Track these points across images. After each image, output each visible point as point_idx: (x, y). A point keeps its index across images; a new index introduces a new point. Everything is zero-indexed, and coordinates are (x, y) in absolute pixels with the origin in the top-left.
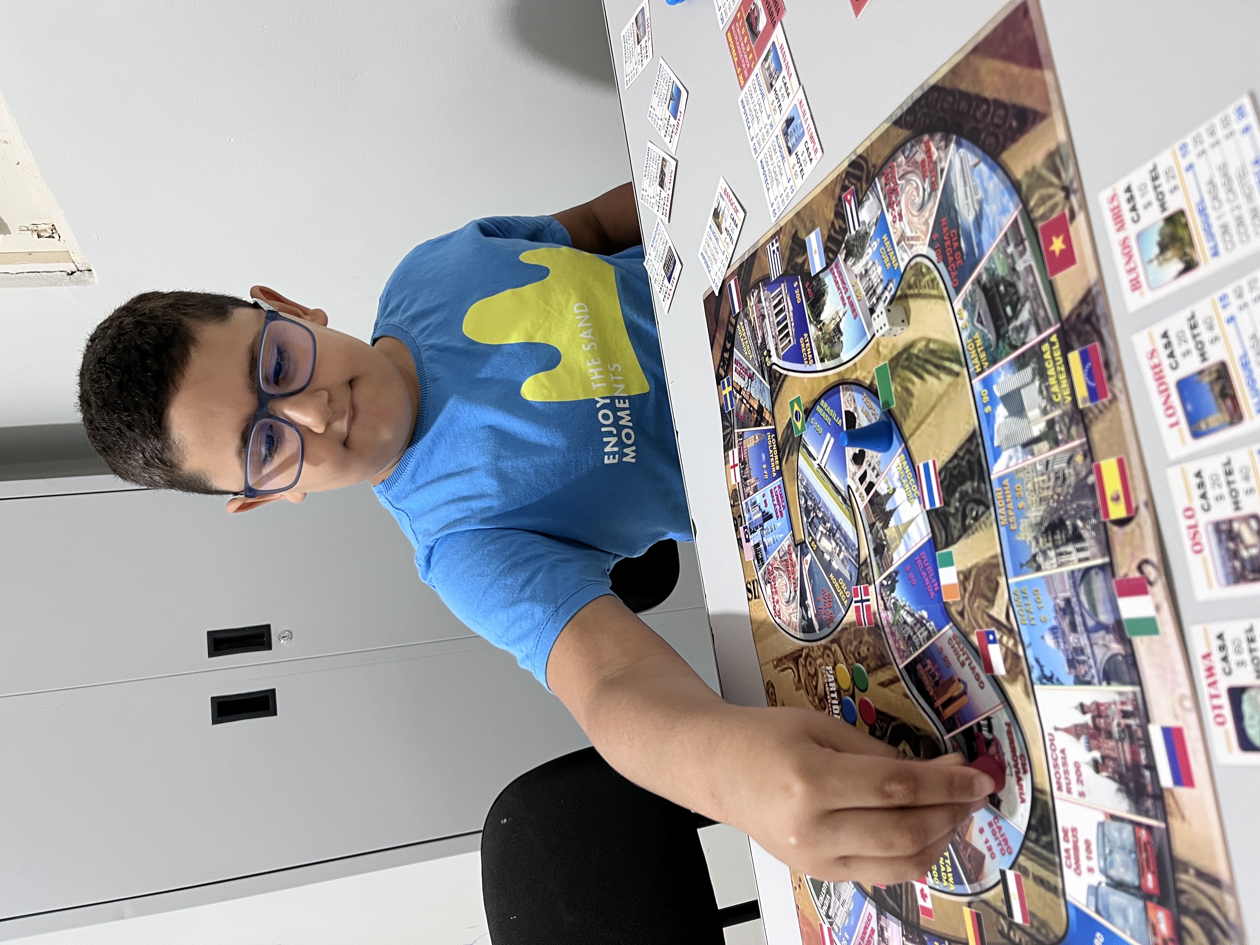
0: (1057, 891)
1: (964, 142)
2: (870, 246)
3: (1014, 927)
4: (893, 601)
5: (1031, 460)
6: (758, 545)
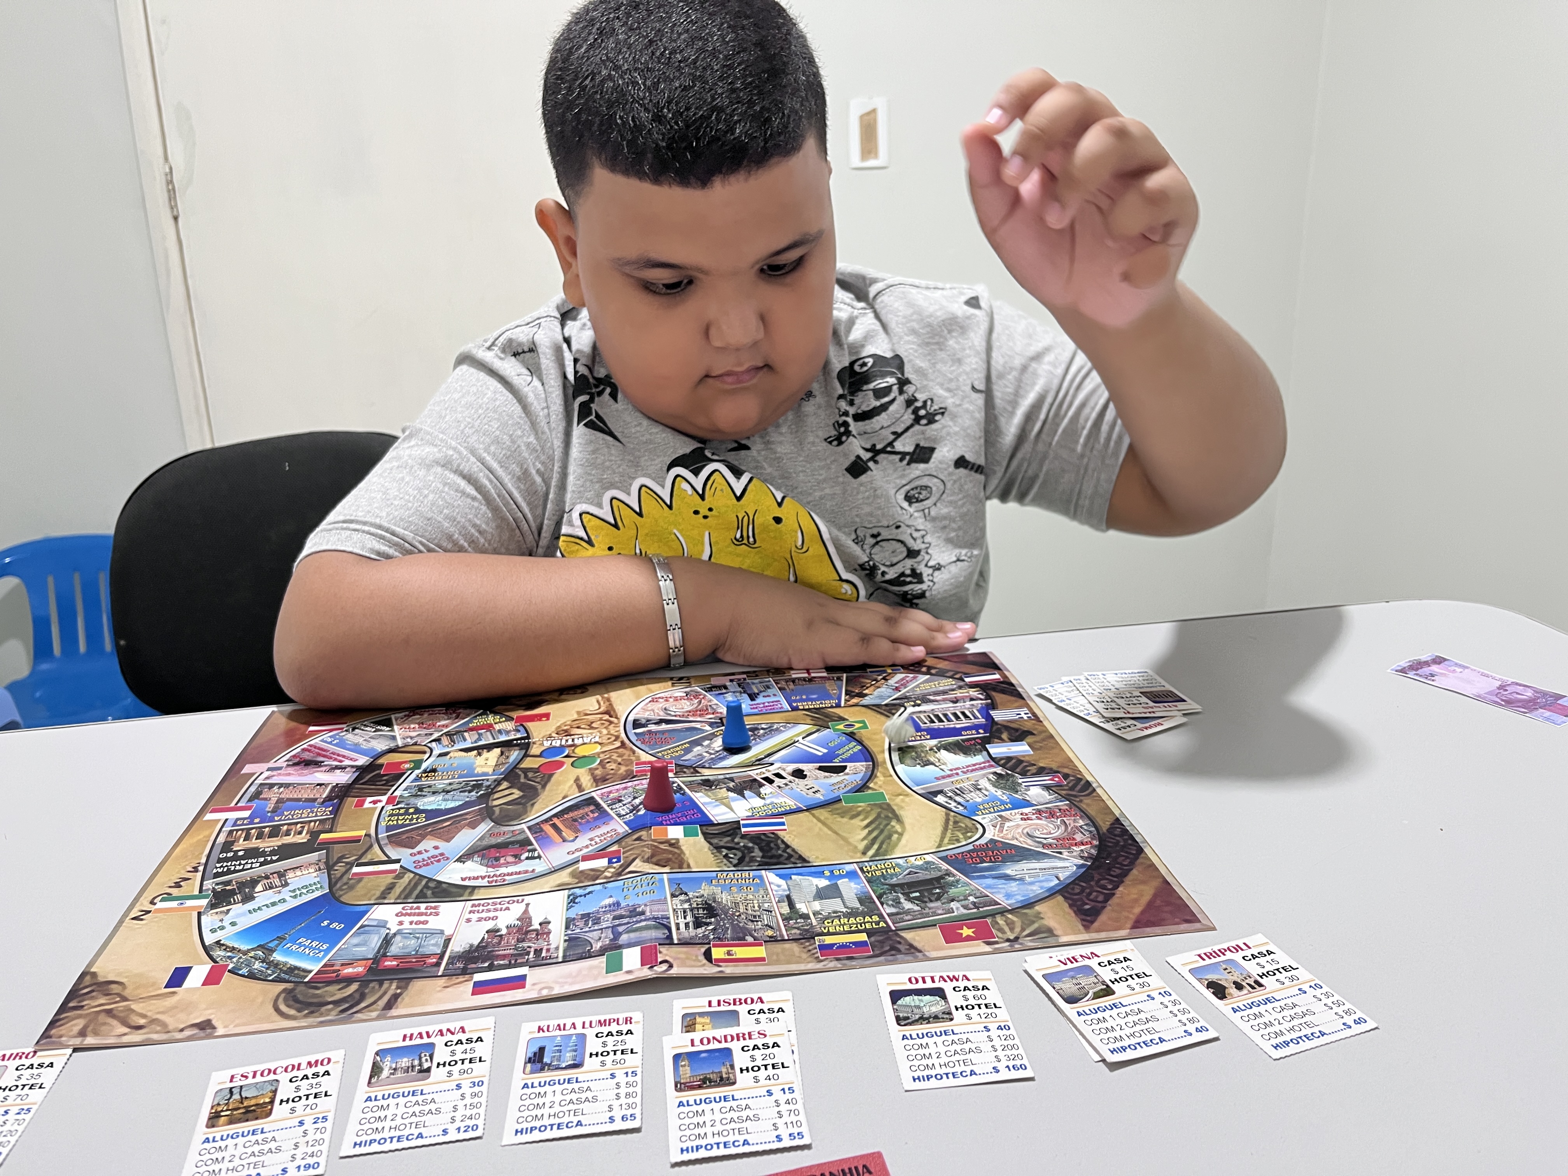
0: (382, 899)
1: (1082, 870)
2: (1004, 793)
3: (348, 867)
5: (774, 900)
6: (725, 687)
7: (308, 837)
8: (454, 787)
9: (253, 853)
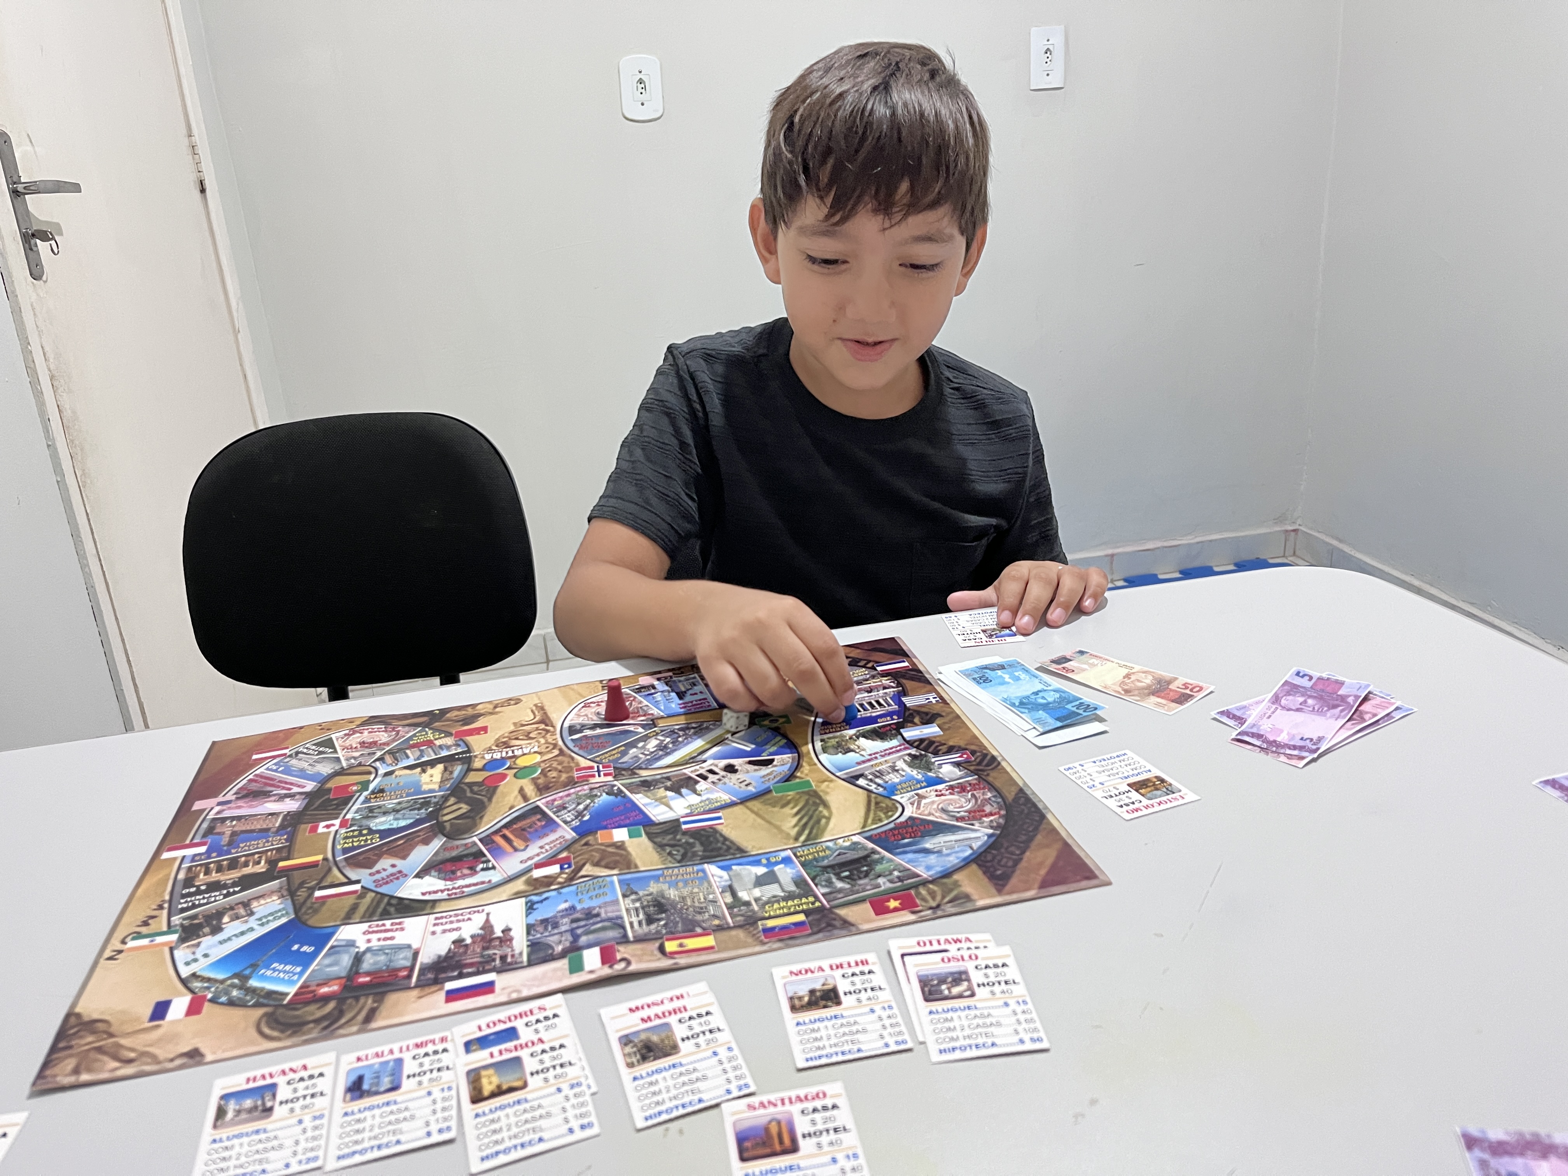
0: (348, 919)
1: (993, 839)
2: (919, 773)
3: (310, 891)
4: (598, 794)
5: (718, 891)
6: (654, 687)
7: (267, 866)
8: (404, 805)
9: (214, 887)
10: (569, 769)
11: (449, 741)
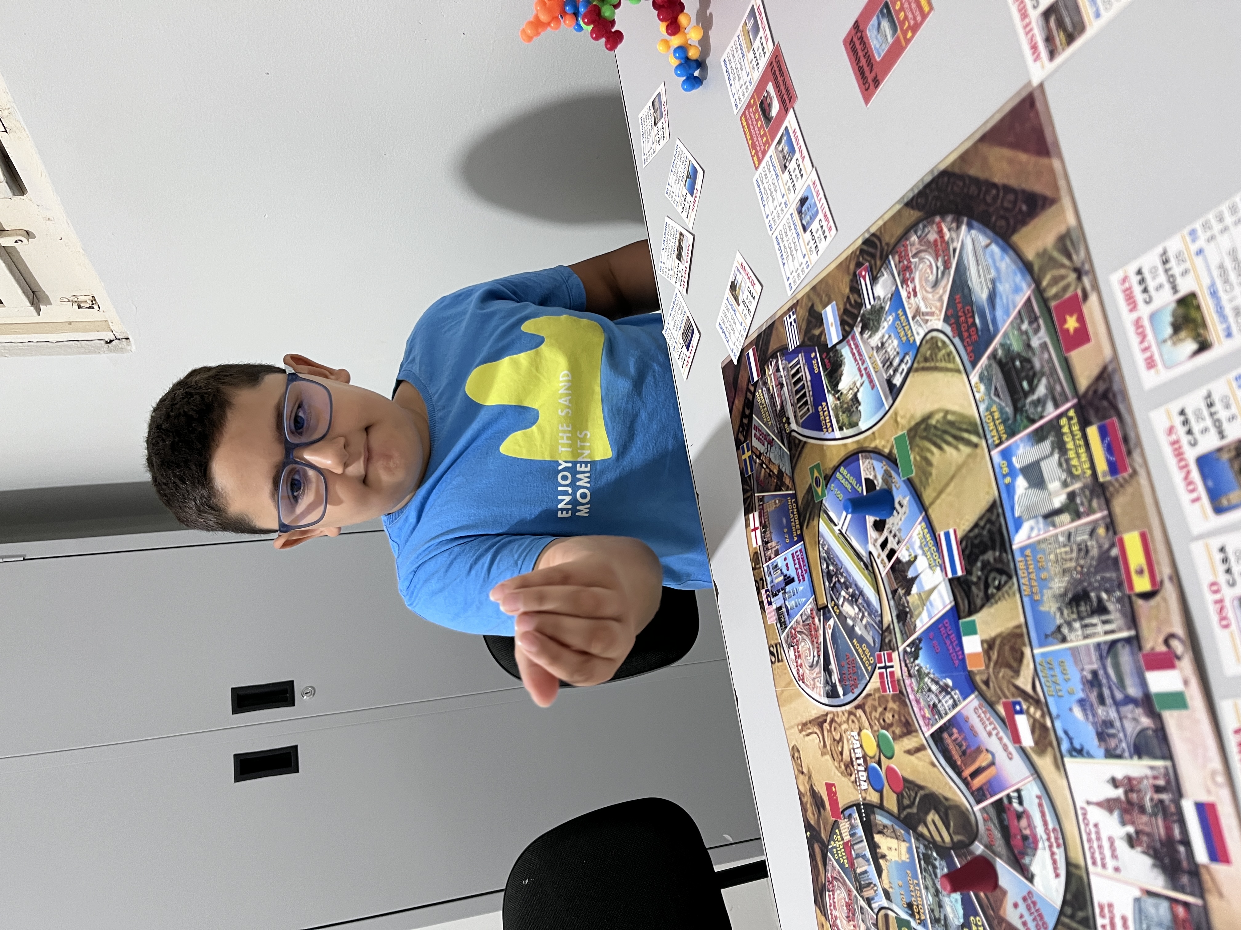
1: (975, 224)
2: (885, 320)
4: (917, 668)
5: (1052, 531)
6: (779, 608)
8: (930, 884)
10: (883, 700)
11: (844, 825)
